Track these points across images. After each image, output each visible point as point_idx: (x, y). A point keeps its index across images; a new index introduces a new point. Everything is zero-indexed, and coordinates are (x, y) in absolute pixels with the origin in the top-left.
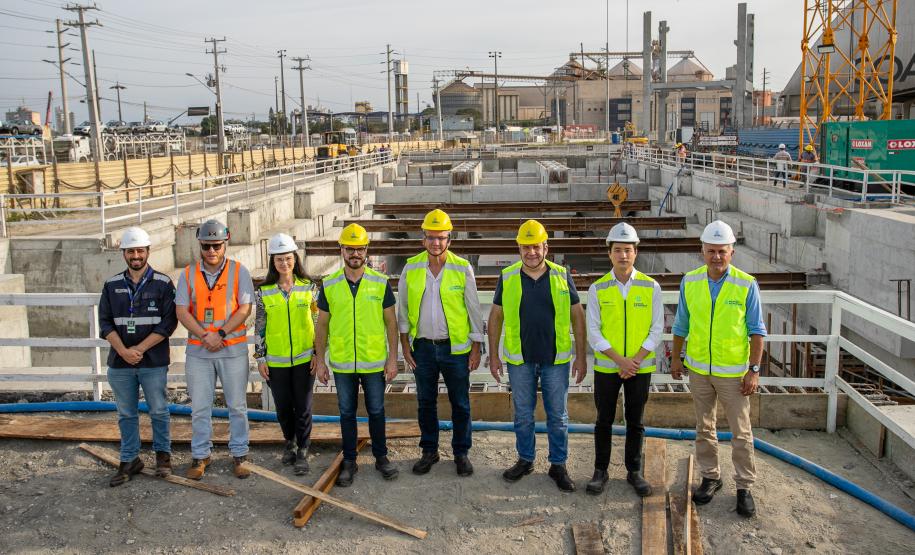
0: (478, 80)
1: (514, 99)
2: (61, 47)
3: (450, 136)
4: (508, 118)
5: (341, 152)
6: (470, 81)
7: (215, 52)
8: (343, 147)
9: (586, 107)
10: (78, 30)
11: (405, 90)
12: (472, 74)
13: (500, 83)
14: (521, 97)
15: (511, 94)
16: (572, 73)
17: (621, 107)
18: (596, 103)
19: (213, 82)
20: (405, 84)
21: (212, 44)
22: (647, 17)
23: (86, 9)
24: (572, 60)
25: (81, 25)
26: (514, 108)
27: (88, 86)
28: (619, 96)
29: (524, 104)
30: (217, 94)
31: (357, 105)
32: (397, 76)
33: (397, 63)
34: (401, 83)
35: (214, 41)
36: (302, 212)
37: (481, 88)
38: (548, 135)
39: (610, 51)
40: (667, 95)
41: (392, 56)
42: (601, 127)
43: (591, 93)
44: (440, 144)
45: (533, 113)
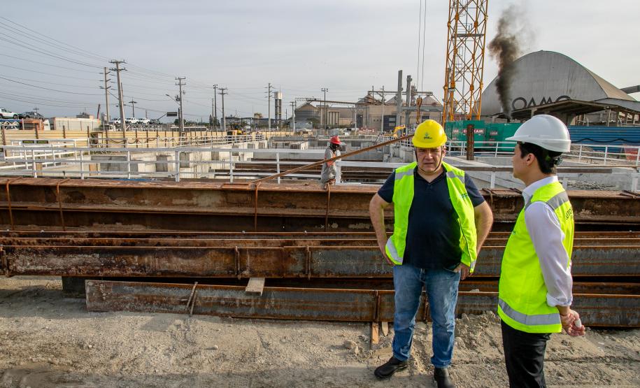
0: (319, 103)
1: (337, 114)
2: (106, 81)
3: (298, 130)
4: (334, 124)
5: (238, 134)
6: (314, 104)
7: (180, 84)
8: (240, 132)
9: (373, 119)
10: (116, 72)
11: (280, 108)
12: (315, 100)
13: (330, 105)
14: (341, 113)
15: (335, 111)
16: (368, 101)
17: (391, 119)
18: (378, 117)
19: (179, 99)
20: (280, 104)
21: (179, 81)
22: (400, 73)
23: (120, 62)
24: (369, 94)
25: (117, 70)
26: (337, 119)
27: (120, 99)
28: (390, 114)
29: (342, 116)
30: (181, 105)
31: (255, 115)
32: (276, 100)
33: (276, 94)
34: (278, 104)
35: (180, 79)
36: (215, 158)
37: (320, 108)
38: (350, 132)
39: (385, 90)
40: (410, 113)
41: (271, 89)
42: (379, 129)
43: (376, 112)
44: (292, 134)
45: (347, 122)
